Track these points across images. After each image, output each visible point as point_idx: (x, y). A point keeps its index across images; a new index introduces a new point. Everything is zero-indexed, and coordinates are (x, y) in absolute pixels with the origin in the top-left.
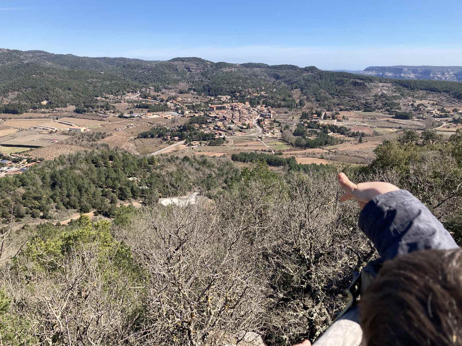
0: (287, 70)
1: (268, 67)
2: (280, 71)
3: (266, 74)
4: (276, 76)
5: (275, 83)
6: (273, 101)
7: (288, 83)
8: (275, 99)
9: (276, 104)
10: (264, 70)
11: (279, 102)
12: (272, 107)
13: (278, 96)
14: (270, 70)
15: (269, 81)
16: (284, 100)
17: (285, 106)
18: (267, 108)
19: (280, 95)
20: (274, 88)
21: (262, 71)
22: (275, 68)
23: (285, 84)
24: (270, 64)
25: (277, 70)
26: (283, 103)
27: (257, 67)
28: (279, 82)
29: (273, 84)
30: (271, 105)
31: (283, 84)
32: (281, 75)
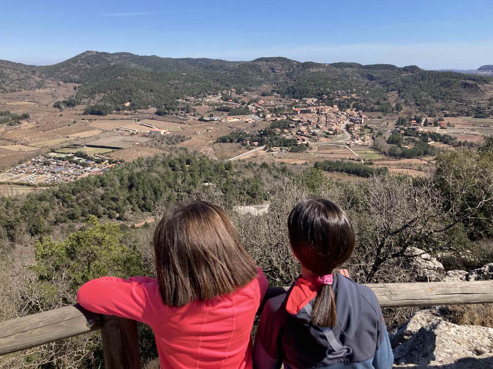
0: (383, 70)
1: (360, 66)
2: (375, 71)
3: (358, 74)
4: (370, 77)
5: (369, 84)
6: (365, 105)
7: (383, 85)
8: (368, 102)
9: (368, 107)
10: (356, 70)
11: (372, 106)
12: (364, 111)
13: (371, 99)
14: (363, 70)
15: (361, 82)
16: (378, 103)
17: (379, 110)
18: (358, 112)
19: (373, 97)
20: (367, 89)
21: (354, 71)
22: (369, 68)
23: (379, 85)
24: (363, 64)
25: (371, 71)
26: (376, 107)
27: (349, 67)
28: (373, 83)
29: (367, 85)
30: (363, 108)
31: (378, 85)
32: (375, 76)
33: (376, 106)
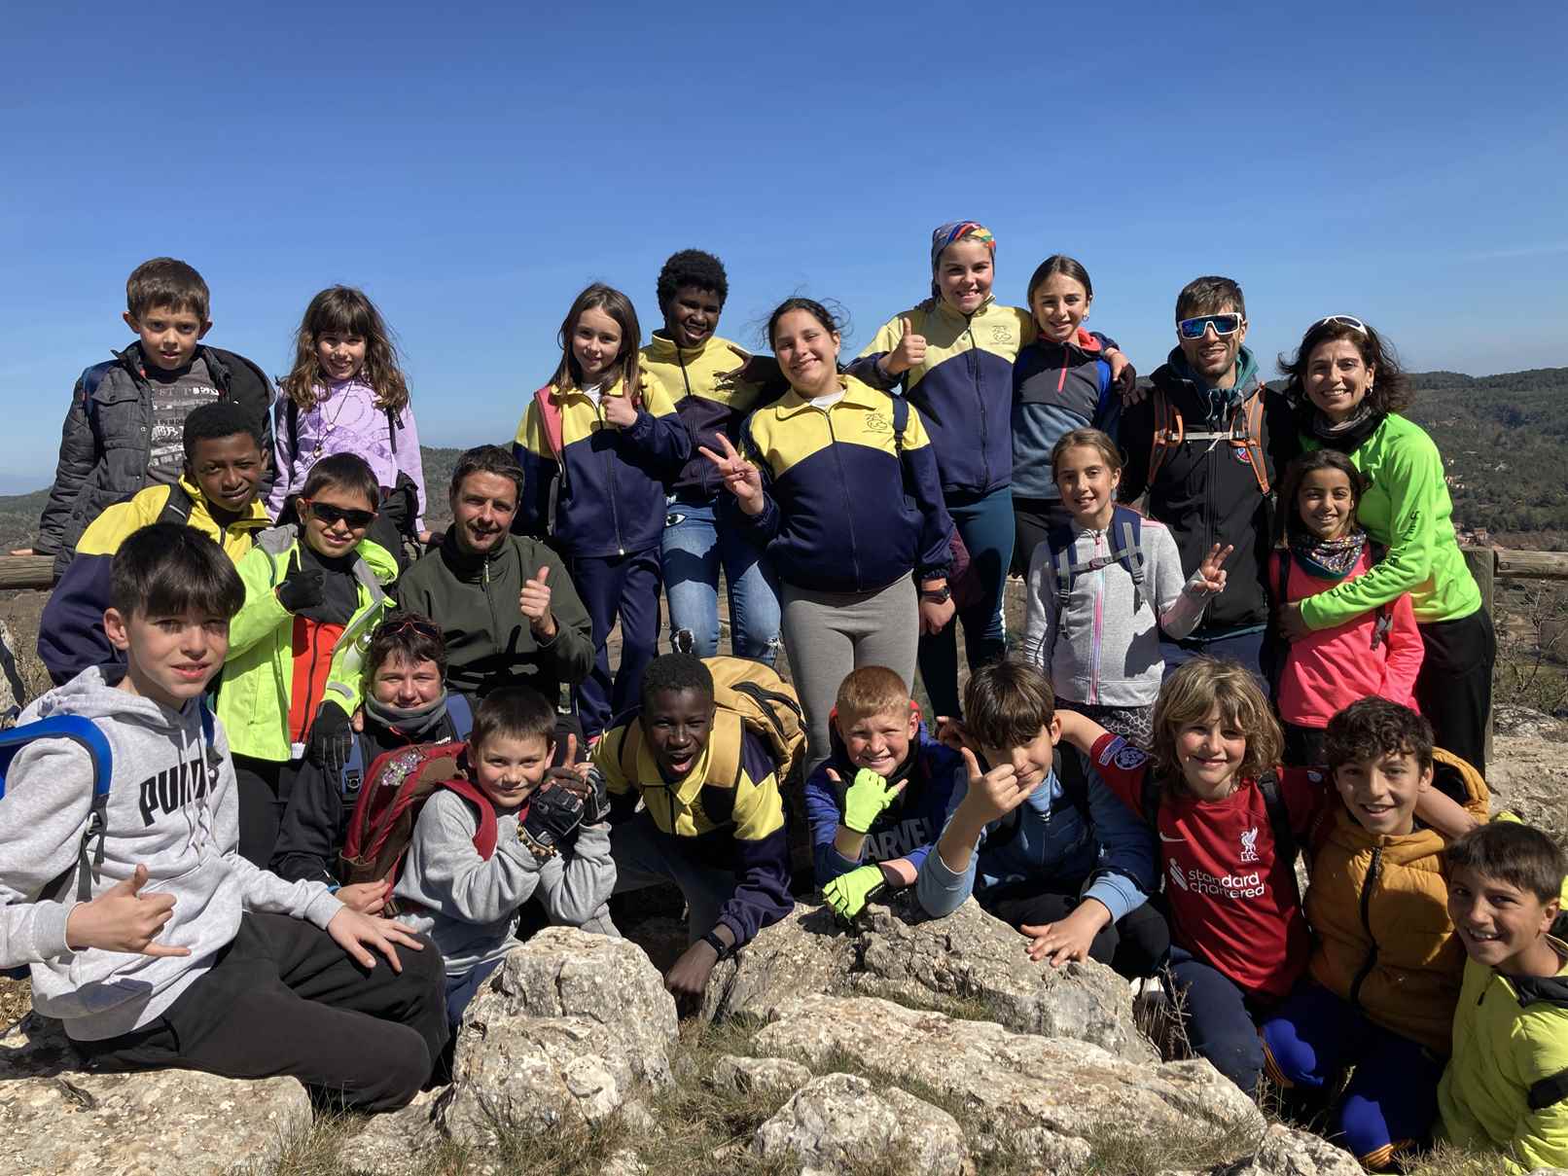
0: (1556, 390)
1: (1464, 382)
2: (1522, 393)
3: (1461, 410)
4: (1506, 415)
5: (1503, 439)
6: (1497, 509)
7: (1558, 437)
8: (1505, 498)
9: (1510, 518)
10: (1452, 396)
11: (1523, 510)
21: (1446, 401)
22: (1498, 385)
25: (1512, 393)
26: (1539, 515)
32: (1525, 410)
33: (1539, 509)
